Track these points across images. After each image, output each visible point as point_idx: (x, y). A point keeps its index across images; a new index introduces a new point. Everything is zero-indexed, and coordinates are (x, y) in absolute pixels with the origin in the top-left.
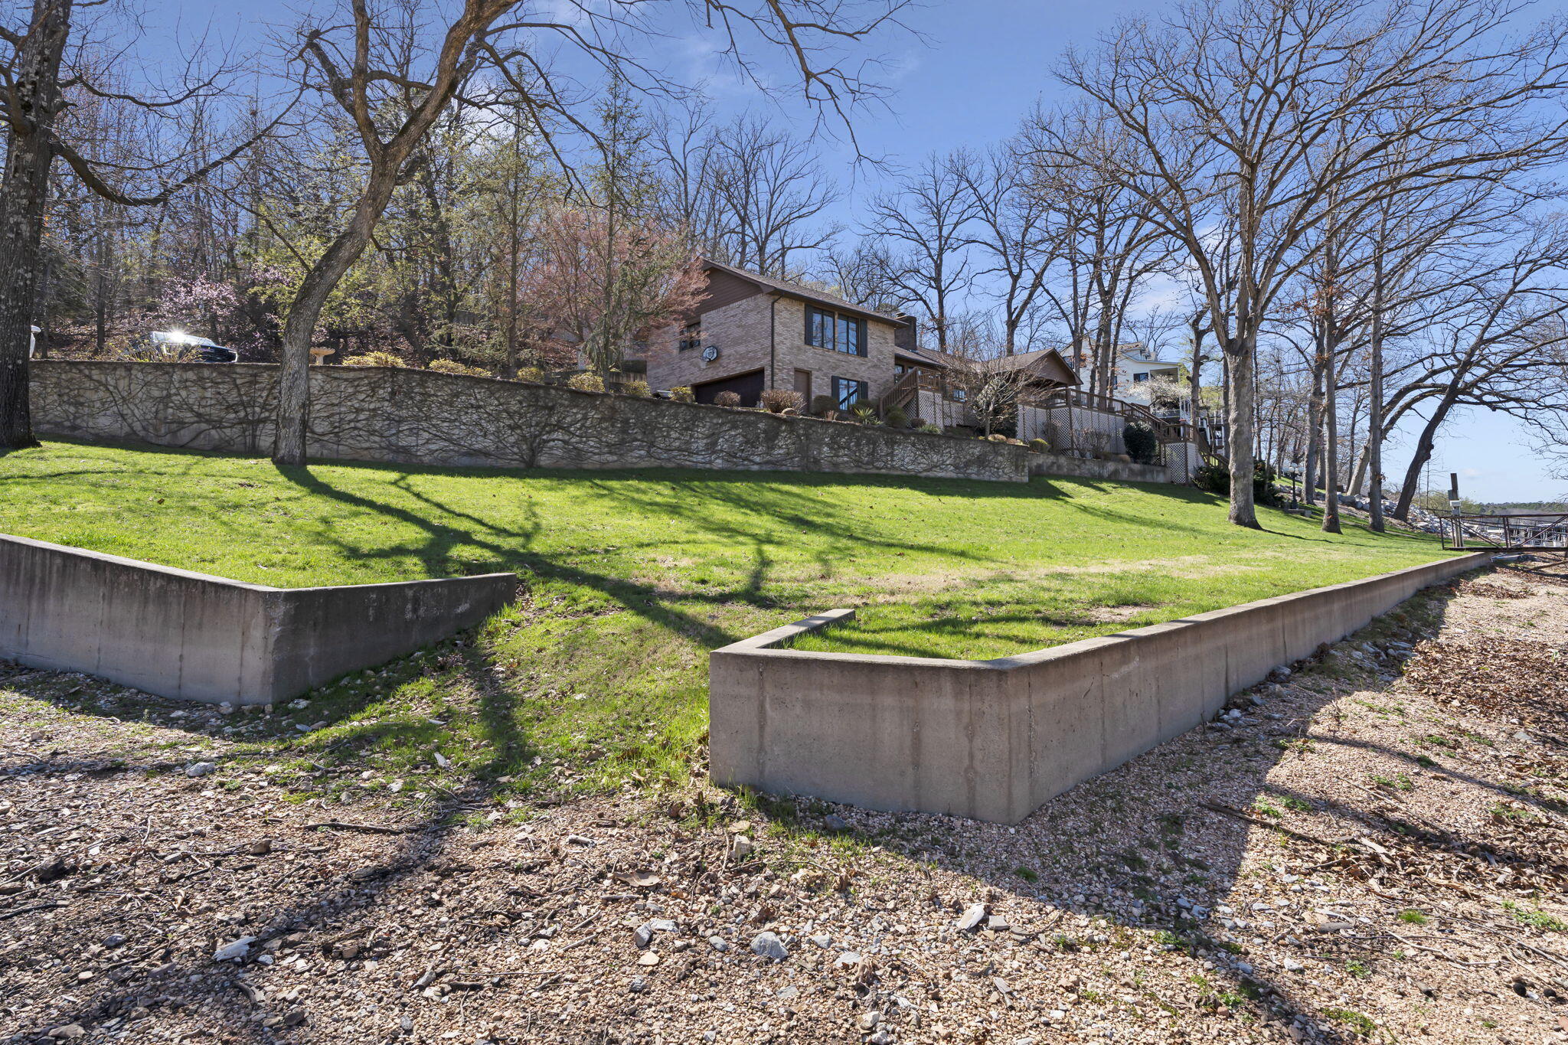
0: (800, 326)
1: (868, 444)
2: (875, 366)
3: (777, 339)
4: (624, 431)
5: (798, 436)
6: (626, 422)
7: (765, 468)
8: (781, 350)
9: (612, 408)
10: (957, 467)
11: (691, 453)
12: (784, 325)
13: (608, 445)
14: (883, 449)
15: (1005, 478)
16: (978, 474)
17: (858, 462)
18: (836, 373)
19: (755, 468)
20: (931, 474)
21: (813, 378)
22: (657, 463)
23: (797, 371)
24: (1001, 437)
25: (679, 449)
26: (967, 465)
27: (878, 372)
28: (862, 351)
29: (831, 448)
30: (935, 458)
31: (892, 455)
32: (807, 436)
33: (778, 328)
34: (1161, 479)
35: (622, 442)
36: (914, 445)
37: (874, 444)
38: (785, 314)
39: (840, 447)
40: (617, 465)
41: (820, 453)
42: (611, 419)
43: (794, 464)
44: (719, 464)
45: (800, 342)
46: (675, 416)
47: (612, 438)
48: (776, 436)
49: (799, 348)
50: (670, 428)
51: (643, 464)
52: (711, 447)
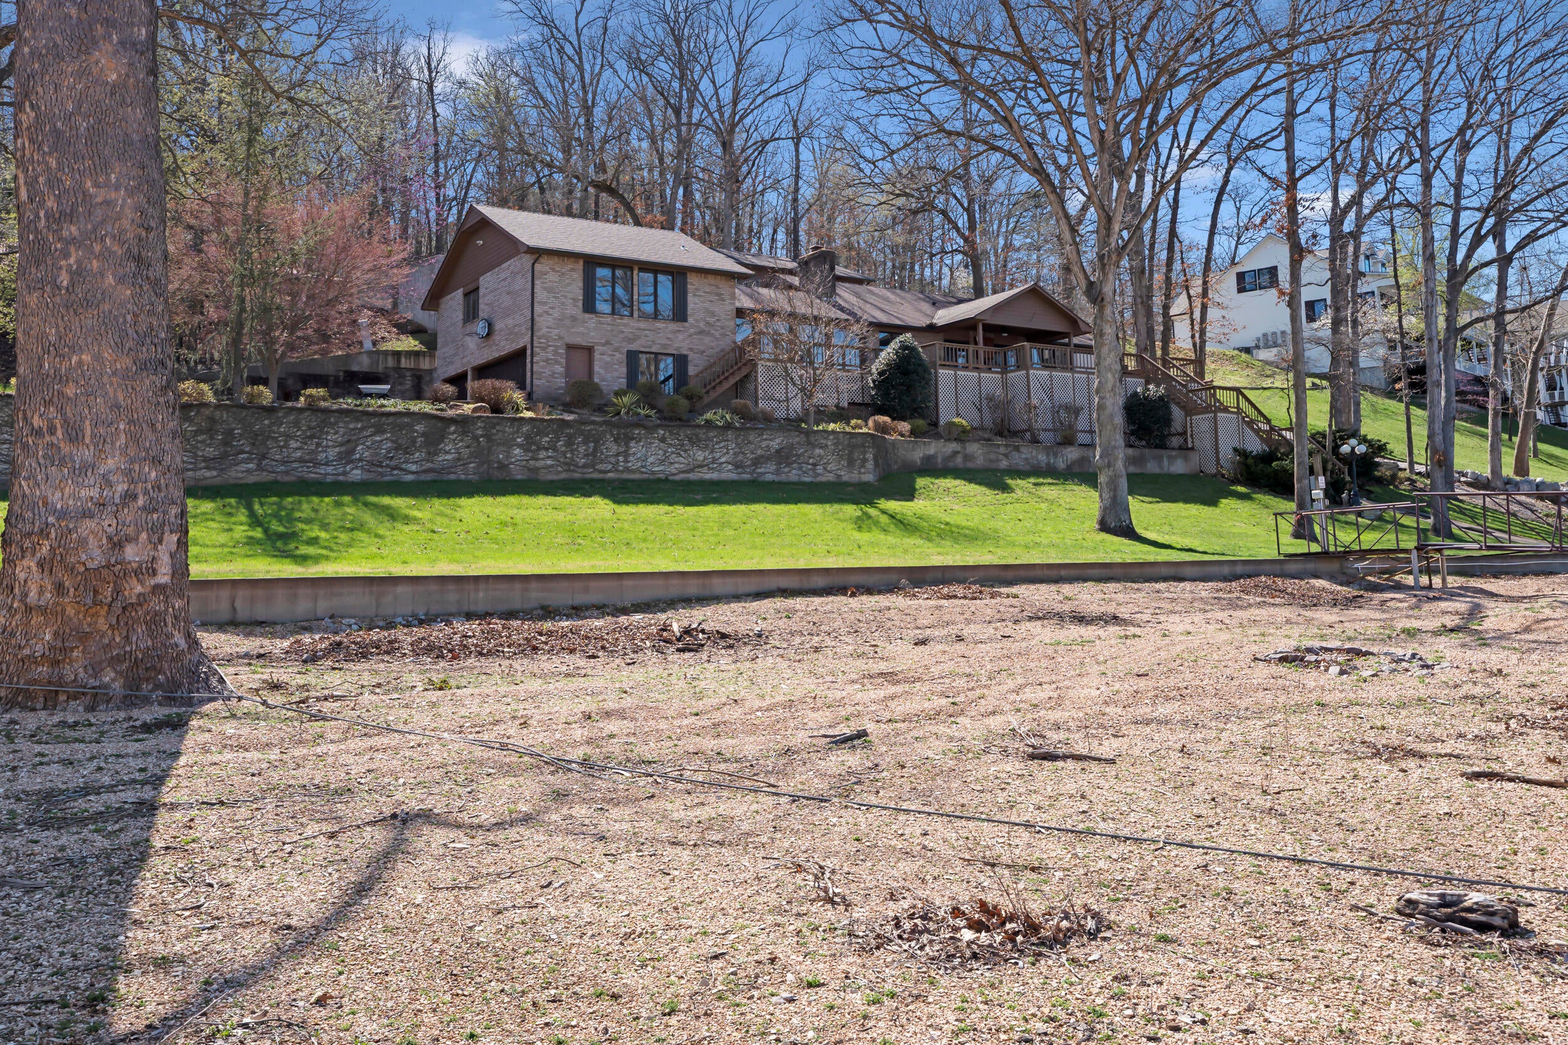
0: (576, 289)
1: (585, 442)
2: (701, 332)
3: (538, 309)
4: (226, 443)
5: (476, 438)
6: (229, 433)
7: (423, 477)
8: (542, 322)
9: (212, 420)
10: (738, 466)
11: (317, 464)
12: (550, 290)
13: (205, 459)
14: (611, 447)
15: (830, 477)
16: (778, 472)
17: (569, 465)
18: (634, 347)
19: (410, 477)
20: (692, 476)
21: (597, 356)
22: (271, 477)
23: (570, 347)
24: (887, 419)
25: (301, 460)
26: (757, 462)
27: (707, 340)
28: (680, 313)
29: (526, 450)
30: (700, 455)
31: (626, 454)
32: (488, 437)
33: (540, 294)
34: (1179, 467)
35: (224, 456)
36: (663, 440)
37: (596, 442)
38: (552, 277)
39: (540, 448)
40: (218, 481)
41: (508, 457)
42: (210, 431)
43: (470, 472)
44: (356, 475)
45: (577, 310)
46: (296, 424)
47: (210, 452)
48: (442, 438)
49: (574, 319)
50: (288, 437)
51: (251, 479)
52: (346, 456)
